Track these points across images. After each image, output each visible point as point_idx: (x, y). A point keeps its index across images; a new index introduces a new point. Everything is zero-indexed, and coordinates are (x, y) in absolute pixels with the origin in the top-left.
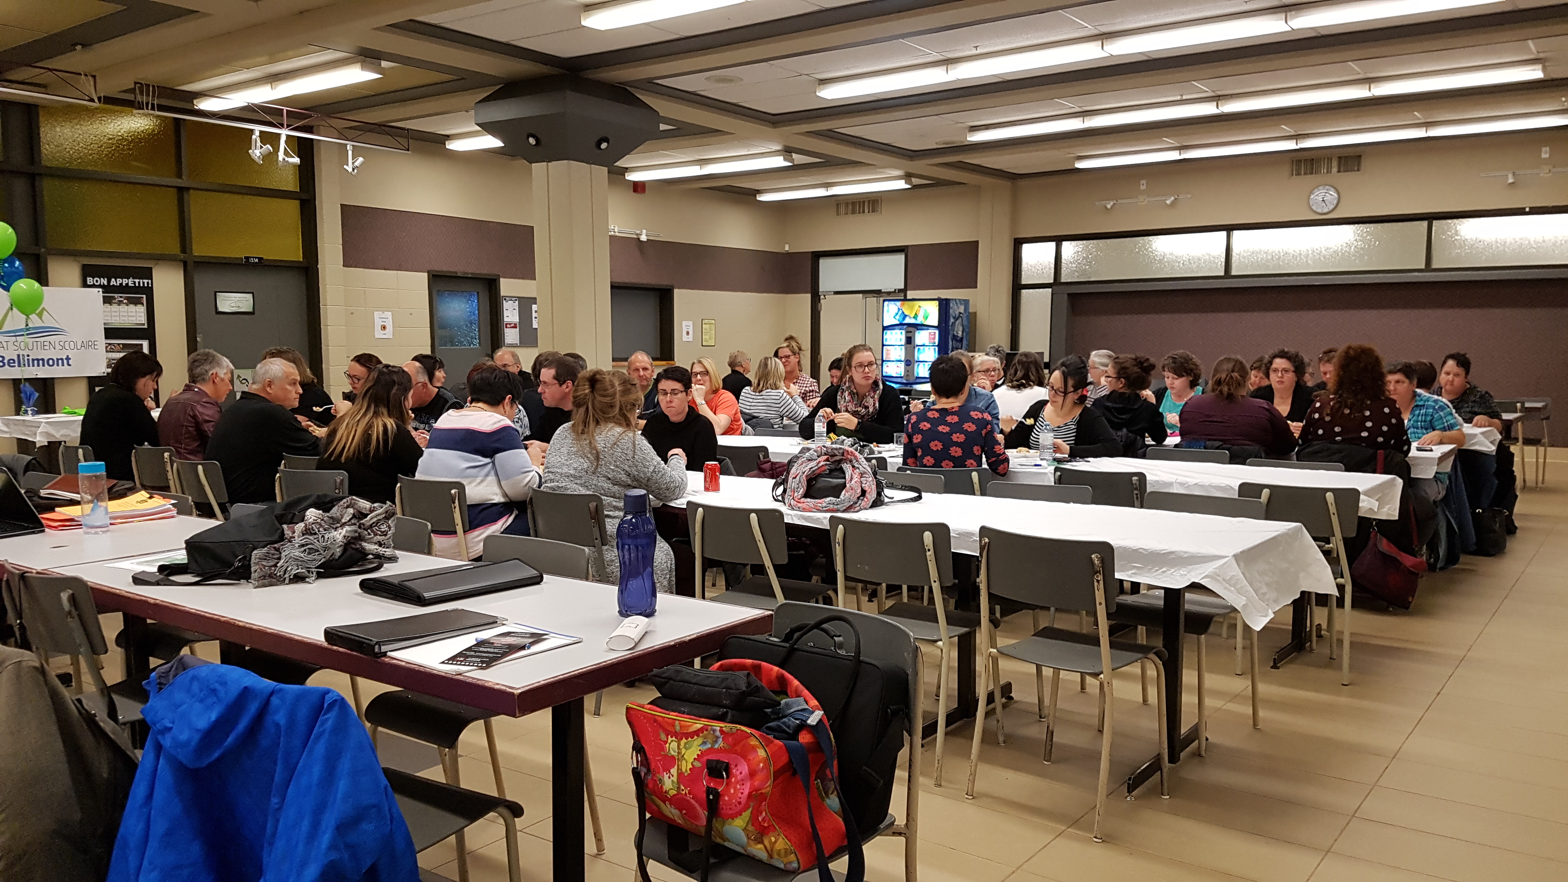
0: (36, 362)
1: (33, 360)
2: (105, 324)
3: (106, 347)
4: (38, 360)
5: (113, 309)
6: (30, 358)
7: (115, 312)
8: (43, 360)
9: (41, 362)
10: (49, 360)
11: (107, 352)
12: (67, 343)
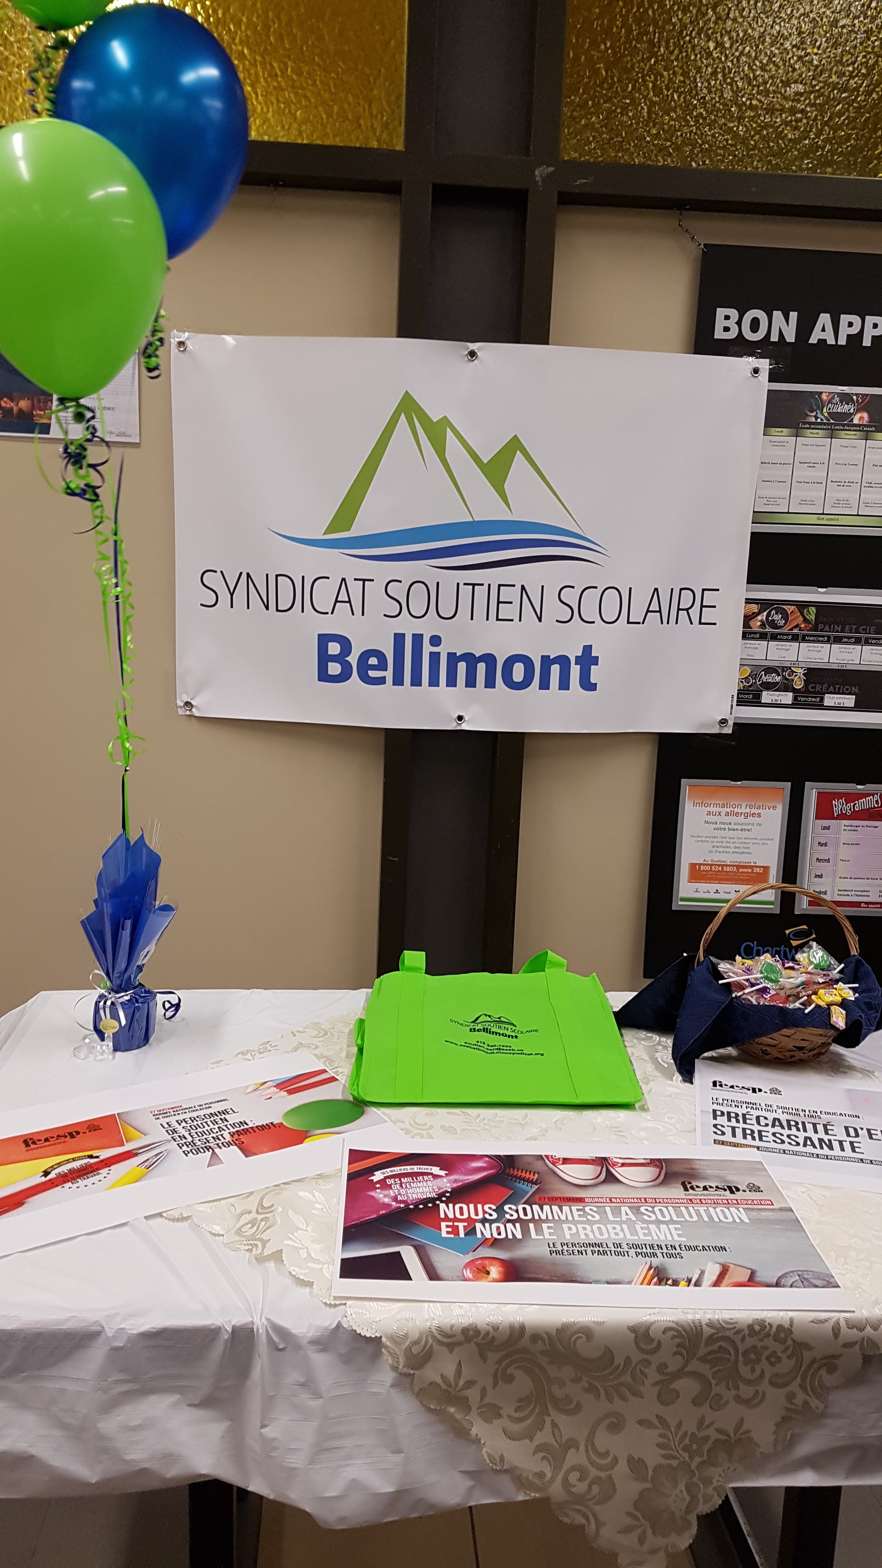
0: (462, 667)
1: (453, 659)
2: (758, 517)
3: (748, 619)
4: (471, 660)
5: (803, 454)
6: (443, 650)
7: (812, 465)
8: (489, 659)
9: (481, 667)
10: (511, 661)
11: (745, 636)
12: (591, 597)
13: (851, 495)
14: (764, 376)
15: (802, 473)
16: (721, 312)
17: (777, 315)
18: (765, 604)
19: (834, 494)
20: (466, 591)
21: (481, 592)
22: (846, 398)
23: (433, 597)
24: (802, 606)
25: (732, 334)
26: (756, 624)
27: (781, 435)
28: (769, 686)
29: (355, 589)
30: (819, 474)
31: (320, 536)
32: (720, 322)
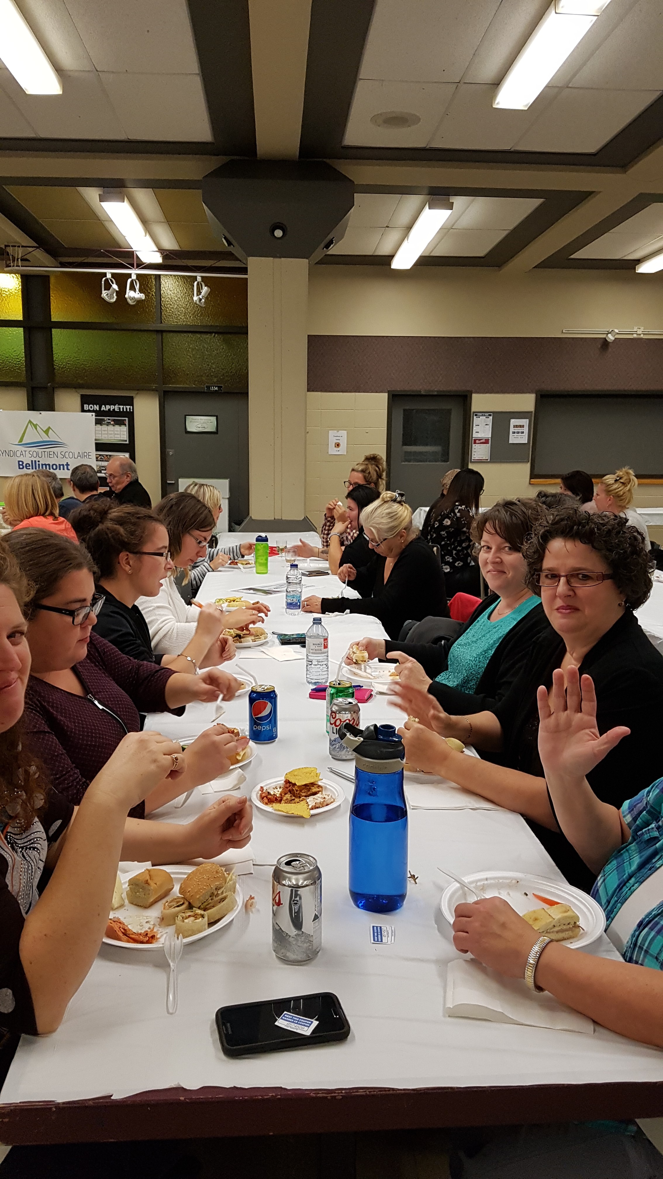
13: (112, 436)
14: (94, 416)
15: (103, 432)
16: (85, 405)
17: (95, 406)
18: (100, 455)
19: (110, 436)
20: (43, 453)
21: (46, 453)
22: (109, 419)
23: (37, 454)
24: (107, 455)
25: (87, 409)
26: (99, 459)
27: (98, 426)
28: (103, 470)
29: (24, 452)
30: (106, 432)
31: (17, 443)
32: (85, 407)
